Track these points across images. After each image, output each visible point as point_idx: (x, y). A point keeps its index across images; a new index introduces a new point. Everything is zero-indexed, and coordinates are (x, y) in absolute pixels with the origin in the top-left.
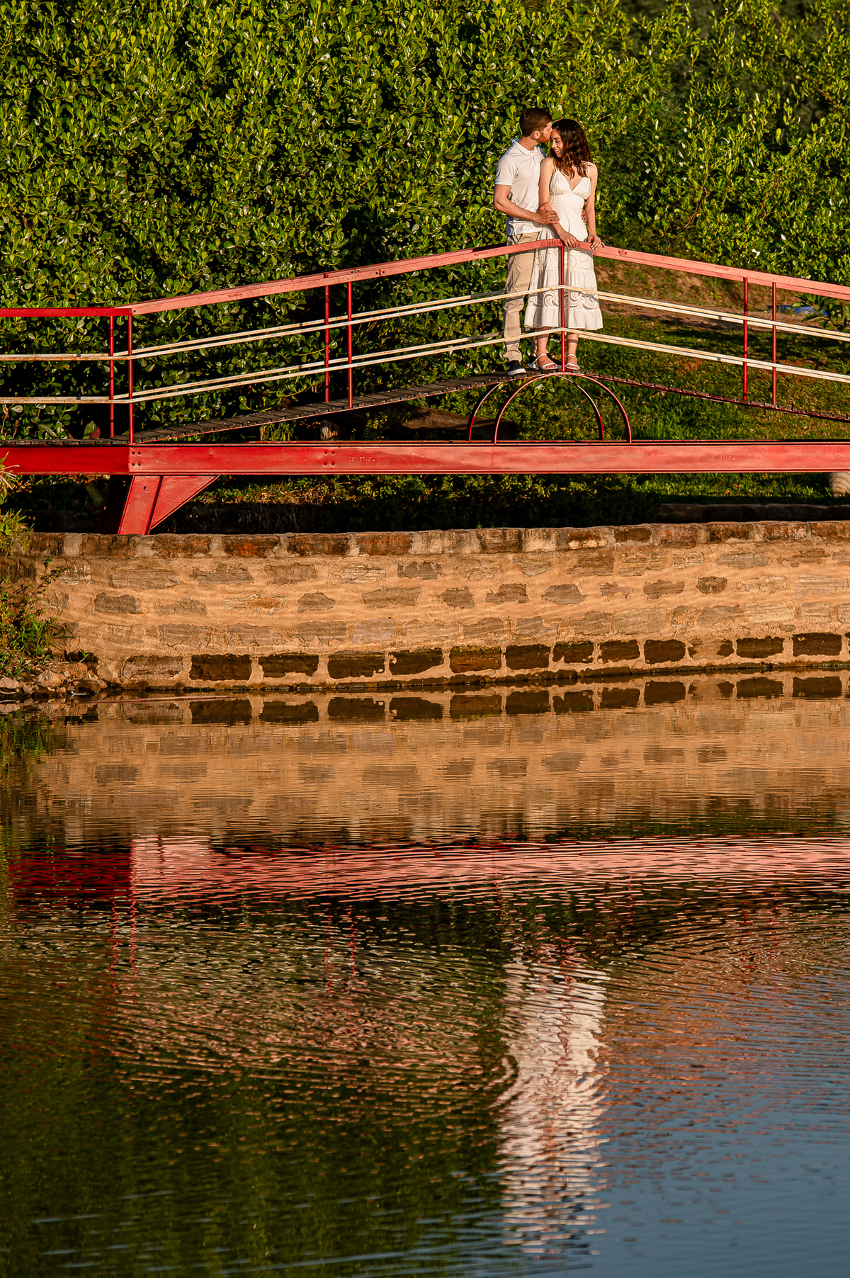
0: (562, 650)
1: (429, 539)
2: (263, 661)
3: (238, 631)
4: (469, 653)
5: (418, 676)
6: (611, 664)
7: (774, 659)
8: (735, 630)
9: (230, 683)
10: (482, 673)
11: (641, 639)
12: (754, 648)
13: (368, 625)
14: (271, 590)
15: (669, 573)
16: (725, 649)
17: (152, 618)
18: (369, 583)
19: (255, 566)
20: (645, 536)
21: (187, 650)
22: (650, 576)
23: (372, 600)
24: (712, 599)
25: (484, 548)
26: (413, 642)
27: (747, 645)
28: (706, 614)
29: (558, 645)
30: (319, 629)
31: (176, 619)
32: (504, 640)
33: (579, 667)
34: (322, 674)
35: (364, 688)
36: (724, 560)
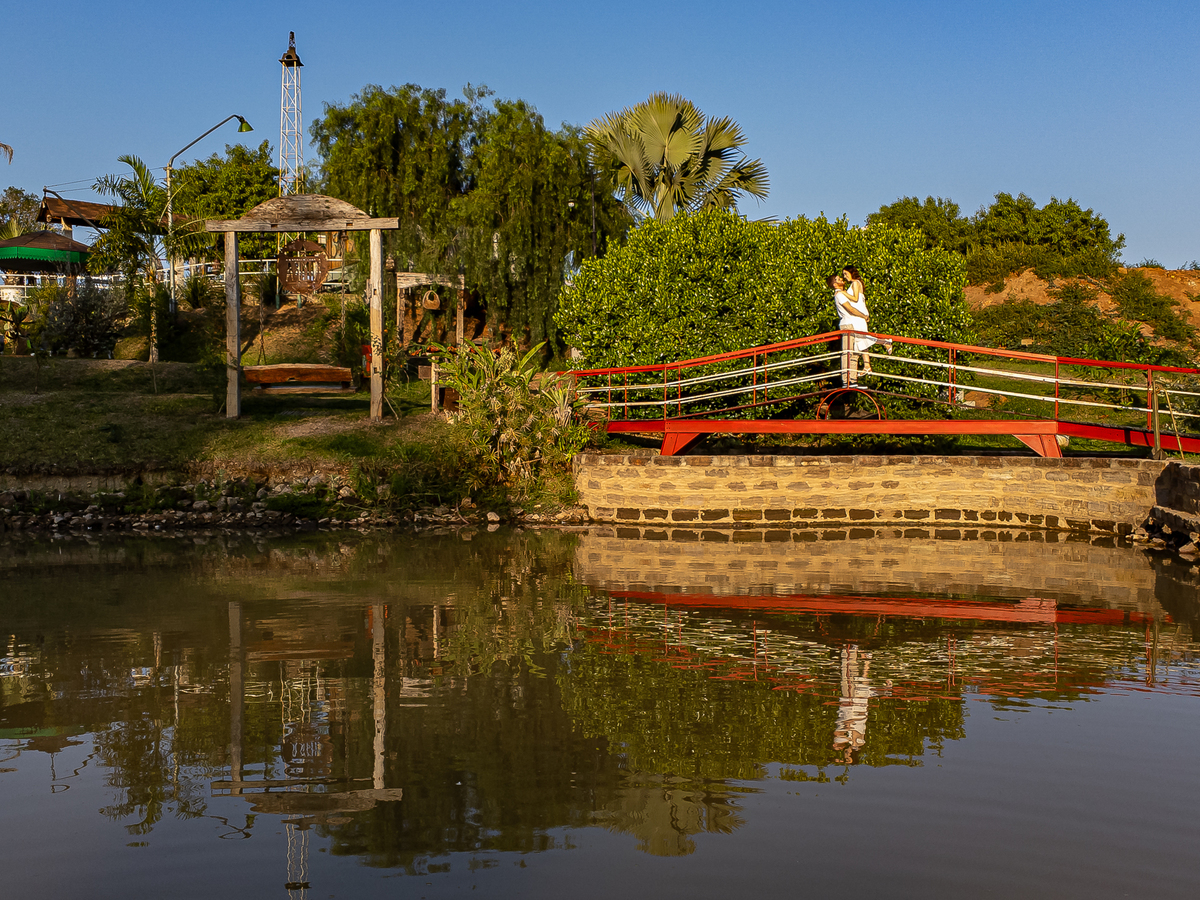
0: (797, 512)
1: (722, 460)
2: (644, 512)
3: (634, 498)
4: (743, 512)
5: (716, 522)
6: (829, 519)
7: (925, 520)
8: (903, 506)
9: (631, 521)
10: (751, 521)
11: (847, 509)
12: (913, 515)
13: (692, 498)
14: (648, 481)
15: (865, 478)
16: (898, 514)
17: (606, 492)
18: (692, 478)
19: (641, 469)
20: (850, 461)
21: (616, 506)
22: (852, 480)
23: (693, 486)
24: (890, 491)
25: (751, 464)
26: (712, 506)
27: (910, 513)
28: (886, 498)
29: (796, 510)
30: (667, 498)
31: (613, 492)
32: (763, 507)
33: (809, 521)
34: (669, 519)
35: (688, 526)
36: (896, 473)
